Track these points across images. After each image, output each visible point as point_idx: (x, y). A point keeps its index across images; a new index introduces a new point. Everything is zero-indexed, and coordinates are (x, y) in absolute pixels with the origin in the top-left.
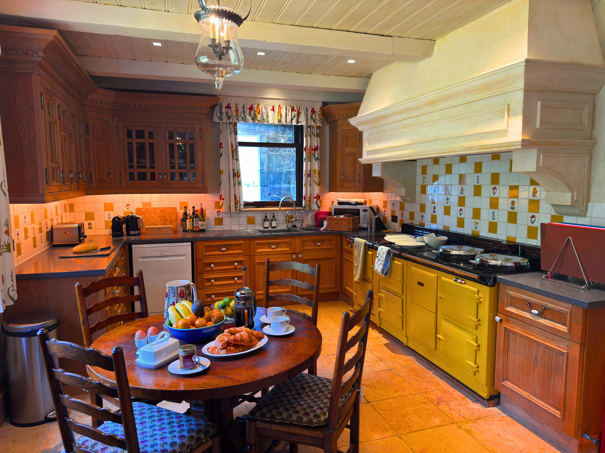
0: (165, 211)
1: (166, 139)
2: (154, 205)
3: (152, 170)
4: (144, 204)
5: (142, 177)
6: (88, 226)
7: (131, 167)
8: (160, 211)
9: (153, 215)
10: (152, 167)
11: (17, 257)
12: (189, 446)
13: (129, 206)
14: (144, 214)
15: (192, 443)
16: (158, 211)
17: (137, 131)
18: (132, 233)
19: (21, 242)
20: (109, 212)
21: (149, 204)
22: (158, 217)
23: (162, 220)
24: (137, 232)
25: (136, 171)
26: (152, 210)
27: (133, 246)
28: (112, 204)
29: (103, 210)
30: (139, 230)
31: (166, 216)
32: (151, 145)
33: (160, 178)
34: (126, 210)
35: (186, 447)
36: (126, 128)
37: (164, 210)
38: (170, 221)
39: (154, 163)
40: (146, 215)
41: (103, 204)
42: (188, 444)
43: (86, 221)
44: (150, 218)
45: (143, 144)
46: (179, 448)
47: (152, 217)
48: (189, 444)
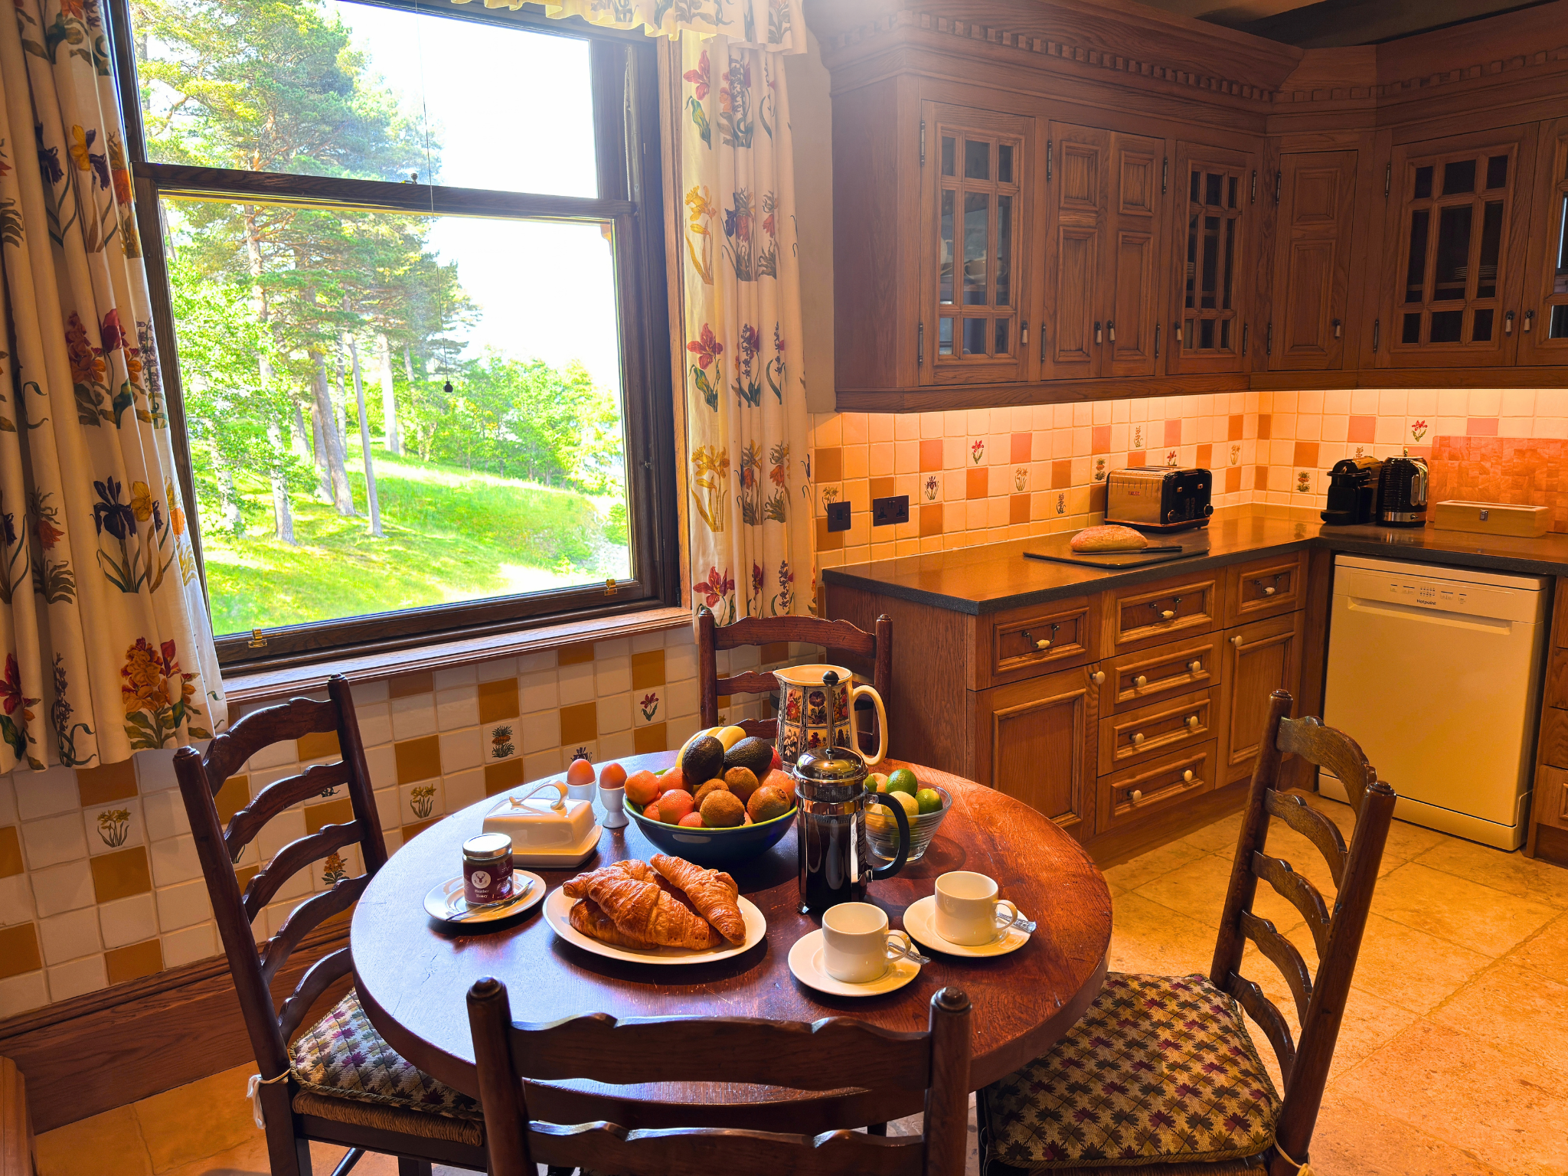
0: (1534, 451)
1: (1550, 180)
2: (1506, 430)
3: (1486, 304)
4: (1472, 423)
5: (1446, 328)
6: (1299, 483)
7: (1413, 296)
8: (1517, 451)
9: (1487, 465)
10: (1487, 291)
11: (921, 537)
12: (401, 1094)
13: (1423, 429)
14: (1457, 459)
15: (414, 1093)
16: (1508, 452)
17: (1450, 168)
18: (1391, 516)
19: (945, 503)
20: (1359, 445)
21: (1492, 423)
22: (1504, 473)
23: (1516, 485)
24: (1407, 517)
25: (1428, 309)
26: (1486, 446)
27: (1340, 559)
28: (1372, 420)
29: (1346, 439)
30: (1421, 508)
31: (1534, 471)
32: (1494, 213)
33: (1508, 329)
34: (1412, 441)
35: (393, 1091)
36: (1412, 164)
37: (1529, 449)
38: (1547, 491)
39: (1495, 278)
40: (1464, 463)
41: (1348, 418)
42: (403, 1089)
43: (1296, 468)
44: (1476, 473)
45: (1467, 212)
46: (381, 1081)
47: (1484, 471)
48: (407, 1091)
